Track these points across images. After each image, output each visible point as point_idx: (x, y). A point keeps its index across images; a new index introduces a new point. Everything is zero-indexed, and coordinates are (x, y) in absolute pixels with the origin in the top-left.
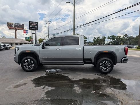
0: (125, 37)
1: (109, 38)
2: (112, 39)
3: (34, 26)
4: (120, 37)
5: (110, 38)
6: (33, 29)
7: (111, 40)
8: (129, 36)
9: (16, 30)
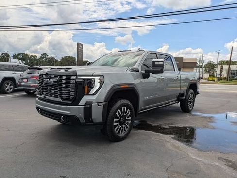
0: (44, 58)
1: (15, 57)
2: (23, 60)
4: (36, 57)
5: (18, 58)
7: (20, 61)
8: (50, 56)
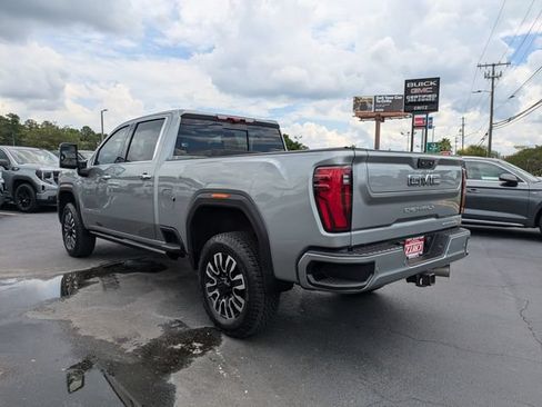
3: (423, 98)
6: (419, 108)
9: (380, 119)
